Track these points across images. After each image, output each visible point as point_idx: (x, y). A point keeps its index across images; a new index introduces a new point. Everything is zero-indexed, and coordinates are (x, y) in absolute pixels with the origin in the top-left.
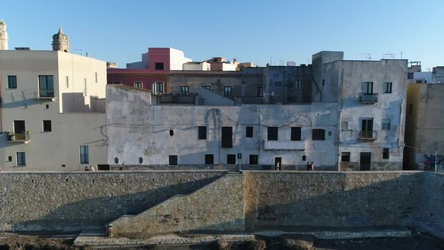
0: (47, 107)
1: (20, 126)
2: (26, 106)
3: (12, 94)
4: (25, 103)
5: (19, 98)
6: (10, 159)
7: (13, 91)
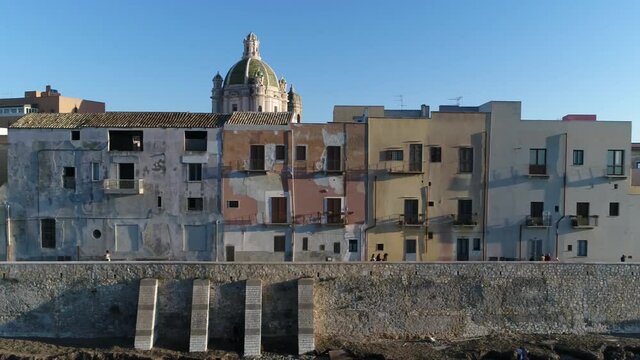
0: (616, 187)
1: (583, 209)
2: (592, 185)
3: (578, 171)
4: (592, 182)
5: (586, 177)
6: (570, 248)
7: (580, 168)
